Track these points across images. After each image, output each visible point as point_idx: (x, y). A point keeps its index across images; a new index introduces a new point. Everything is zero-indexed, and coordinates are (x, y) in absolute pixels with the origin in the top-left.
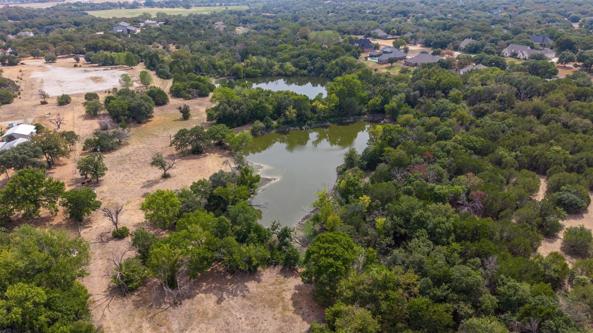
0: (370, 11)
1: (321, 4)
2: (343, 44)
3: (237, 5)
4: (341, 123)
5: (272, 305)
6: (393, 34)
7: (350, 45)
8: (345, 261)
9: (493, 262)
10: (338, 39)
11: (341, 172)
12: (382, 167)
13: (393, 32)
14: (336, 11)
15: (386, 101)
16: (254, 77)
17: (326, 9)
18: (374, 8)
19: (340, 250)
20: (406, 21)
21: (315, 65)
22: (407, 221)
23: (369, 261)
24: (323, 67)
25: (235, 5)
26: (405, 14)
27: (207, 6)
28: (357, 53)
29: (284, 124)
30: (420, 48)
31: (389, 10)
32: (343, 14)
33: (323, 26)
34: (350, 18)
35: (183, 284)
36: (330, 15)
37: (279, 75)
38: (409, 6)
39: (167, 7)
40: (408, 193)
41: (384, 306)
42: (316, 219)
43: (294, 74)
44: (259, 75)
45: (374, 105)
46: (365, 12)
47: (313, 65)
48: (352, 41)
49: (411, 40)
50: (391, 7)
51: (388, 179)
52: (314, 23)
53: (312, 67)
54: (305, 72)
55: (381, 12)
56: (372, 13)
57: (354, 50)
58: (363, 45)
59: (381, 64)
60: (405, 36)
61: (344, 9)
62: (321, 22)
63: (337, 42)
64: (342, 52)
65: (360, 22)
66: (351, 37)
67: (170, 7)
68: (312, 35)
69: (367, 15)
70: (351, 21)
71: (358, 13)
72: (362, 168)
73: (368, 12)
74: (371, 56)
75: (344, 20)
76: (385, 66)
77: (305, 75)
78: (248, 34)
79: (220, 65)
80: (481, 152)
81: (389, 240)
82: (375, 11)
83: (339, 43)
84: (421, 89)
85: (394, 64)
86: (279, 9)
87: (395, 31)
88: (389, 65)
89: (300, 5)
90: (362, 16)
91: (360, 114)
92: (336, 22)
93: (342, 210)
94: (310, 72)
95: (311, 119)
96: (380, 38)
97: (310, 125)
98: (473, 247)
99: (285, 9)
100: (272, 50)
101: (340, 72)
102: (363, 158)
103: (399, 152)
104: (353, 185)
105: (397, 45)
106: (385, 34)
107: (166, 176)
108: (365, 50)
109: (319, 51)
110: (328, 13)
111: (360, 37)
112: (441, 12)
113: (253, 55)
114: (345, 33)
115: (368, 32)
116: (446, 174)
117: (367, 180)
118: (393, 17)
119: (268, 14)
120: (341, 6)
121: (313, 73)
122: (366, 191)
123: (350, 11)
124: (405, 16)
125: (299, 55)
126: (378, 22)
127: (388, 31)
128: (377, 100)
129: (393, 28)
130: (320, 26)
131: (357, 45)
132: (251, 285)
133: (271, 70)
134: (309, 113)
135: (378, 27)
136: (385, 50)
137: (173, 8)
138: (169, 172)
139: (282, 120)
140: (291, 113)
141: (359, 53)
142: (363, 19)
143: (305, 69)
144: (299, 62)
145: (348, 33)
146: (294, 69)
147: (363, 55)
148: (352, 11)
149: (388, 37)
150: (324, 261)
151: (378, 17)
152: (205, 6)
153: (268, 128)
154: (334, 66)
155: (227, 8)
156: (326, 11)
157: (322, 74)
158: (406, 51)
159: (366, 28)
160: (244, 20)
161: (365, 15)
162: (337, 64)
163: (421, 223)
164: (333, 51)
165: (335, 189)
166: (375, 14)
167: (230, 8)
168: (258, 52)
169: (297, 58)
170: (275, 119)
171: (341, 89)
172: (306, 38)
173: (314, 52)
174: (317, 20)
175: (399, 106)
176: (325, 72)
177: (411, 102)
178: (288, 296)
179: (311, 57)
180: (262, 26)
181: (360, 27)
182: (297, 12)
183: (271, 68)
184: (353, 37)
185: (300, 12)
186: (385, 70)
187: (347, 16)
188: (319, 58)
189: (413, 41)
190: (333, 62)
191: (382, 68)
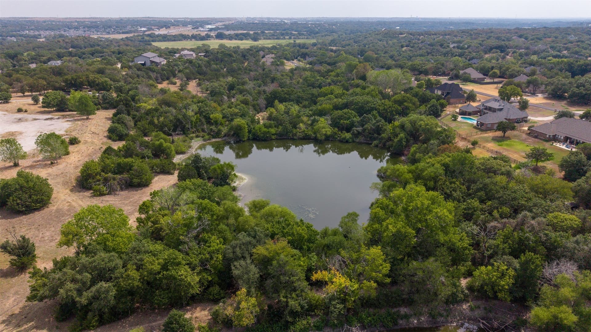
0: (456, 45)
1: (396, 37)
2: (417, 90)
3: (307, 38)
6: (494, 76)
7: (428, 92)
10: (410, 82)
13: (495, 73)
14: (412, 45)
16: (265, 140)
17: (401, 43)
18: (460, 42)
20: (504, 58)
21: (366, 126)
24: (378, 130)
25: (304, 38)
26: (502, 49)
27: (276, 39)
28: (439, 107)
30: (545, 101)
31: (480, 44)
32: (420, 49)
33: (394, 62)
34: (428, 54)
36: (404, 49)
37: (306, 139)
38: (504, 40)
39: (236, 39)
43: (328, 138)
44: (273, 137)
46: (448, 46)
47: (363, 126)
48: (430, 85)
49: (527, 87)
50: (483, 41)
52: (382, 58)
53: (360, 129)
54: (348, 135)
55: (469, 47)
56: (458, 47)
57: (434, 101)
58: (448, 93)
59: (482, 130)
60: (516, 80)
61: (422, 42)
62: (392, 57)
63: (408, 86)
64: (414, 104)
65: (442, 59)
66: (429, 80)
67: (239, 40)
68: (372, 74)
69: (451, 50)
70: (430, 57)
71: (439, 47)
73: (452, 46)
74: (463, 113)
75: (421, 55)
76: (490, 134)
77: (347, 142)
78: (296, 69)
79: (216, 118)
82: (461, 45)
83: (411, 88)
85: (509, 133)
86: (347, 42)
87: (497, 71)
88: (499, 134)
89: (371, 38)
90: (444, 50)
92: (411, 58)
94: (356, 136)
96: (475, 81)
99: (355, 42)
100: (313, 94)
101: (408, 141)
105: (505, 96)
106: (481, 76)
108: (452, 101)
109: (378, 101)
110: (402, 47)
111: (444, 80)
112: (552, 47)
113: (281, 101)
114: (421, 73)
115: (455, 72)
118: (486, 53)
119: (334, 48)
120: (419, 40)
121: (361, 139)
123: (429, 45)
124: (502, 52)
125: (346, 106)
126: (466, 59)
127: (485, 72)
129: (493, 68)
130: (390, 62)
131: (440, 93)
133: (294, 131)
135: (470, 66)
136: (489, 105)
137: (242, 40)
141: (443, 106)
142: (445, 55)
143: (348, 130)
144: (340, 118)
145: (426, 73)
146: (329, 130)
147: (449, 110)
148: (431, 45)
149: (486, 81)
151: (465, 52)
152: (274, 39)
154: (398, 130)
155: (295, 41)
156: (400, 44)
157: (375, 142)
158: (524, 106)
159: (452, 66)
160: (303, 54)
161: (448, 49)
162: (402, 127)
164: (400, 103)
166: (462, 48)
167: (298, 41)
168: (292, 97)
169: (341, 109)
171: (399, 231)
172: (363, 78)
173: (368, 102)
174: (387, 55)
176: (382, 139)
179: (362, 110)
180: (318, 61)
181: (443, 65)
182: (367, 46)
183: (295, 127)
184: (433, 78)
185: (371, 45)
186: (492, 146)
187: (425, 51)
188: (375, 112)
189: (531, 88)
190: (397, 123)
191: (486, 140)
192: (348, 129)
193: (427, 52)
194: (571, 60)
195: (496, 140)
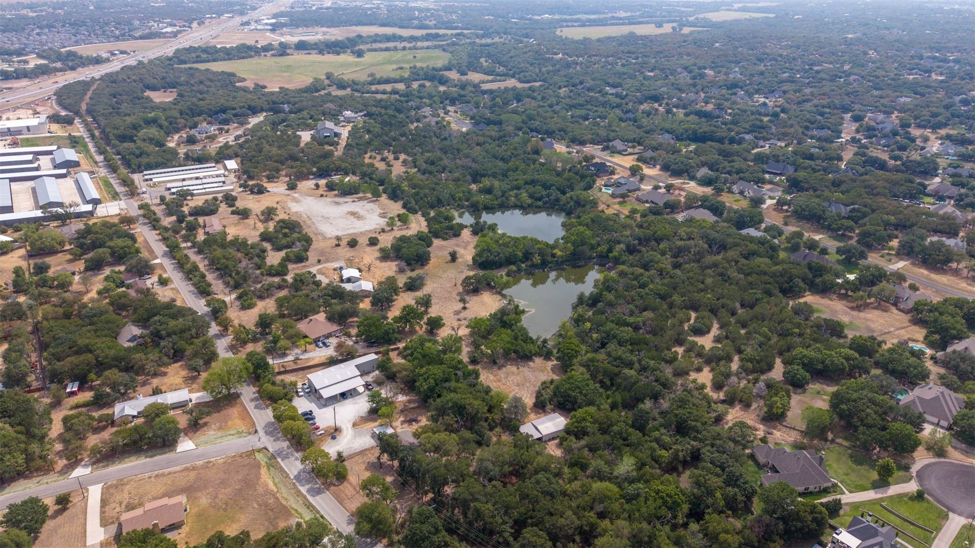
4: (575, 267)
5: (542, 371)
8: (576, 352)
9: (642, 354)
11: (575, 308)
12: (600, 305)
15: (610, 250)
19: (574, 347)
21: (550, 197)
22: (608, 336)
23: (587, 352)
24: (558, 200)
26: (656, 99)
28: (592, 181)
29: (530, 266)
30: (658, 173)
35: (501, 361)
36: (562, 91)
37: (515, 207)
40: (612, 321)
41: (592, 368)
42: (561, 335)
43: (530, 206)
45: (602, 252)
46: (607, 93)
47: (548, 197)
51: (603, 313)
53: (547, 199)
54: (540, 203)
55: (626, 95)
56: (616, 95)
57: (588, 178)
58: (598, 170)
59: (614, 197)
60: (645, 155)
66: (586, 156)
69: (609, 100)
72: (587, 305)
73: (610, 92)
74: (606, 185)
75: (581, 105)
76: (618, 200)
77: (540, 207)
78: (467, 134)
80: (663, 297)
81: (598, 345)
83: (574, 166)
84: (640, 239)
85: (626, 199)
87: (636, 144)
88: (622, 199)
90: (603, 100)
91: (590, 258)
92: (570, 108)
93: (575, 330)
94: (546, 203)
95: (551, 263)
97: (550, 268)
98: (636, 347)
101: (575, 206)
102: (589, 298)
103: (610, 297)
104: (582, 316)
106: (625, 148)
107: (465, 308)
108: (600, 176)
109: (554, 179)
110: (560, 88)
111: (598, 151)
115: (606, 144)
116: (637, 311)
117: (590, 313)
118: (641, 104)
121: (548, 205)
122: (589, 320)
124: (656, 102)
128: (603, 248)
131: (593, 169)
132: (531, 364)
134: (550, 259)
136: (620, 180)
138: (467, 305)
139: (529, 263)
140: (537, 259)
141: (594, 180)
144: (534, 193)
145: (584, 143)
146: (529, 201)
147: (598, 184)
149: (628, 151)
150: (566, 351)
151: (622, 104)
153: (519, 270)
154: (569, 199)
157: (557, 206)
158: (643, 177)
160: (452, 98)
161: (606, 99)
162: (571, 198)
163: (615, 337)
165: (571, 318)
166: (620, 96)
169: (531, 184)
170: (523, 263)
171: (575, 239)
172: (538, 152)
173: (549, 180)
174: (546, 104)
175: (620, 255)
176: (560, 204)
177: (631, 250)
178: (549, 368)
179: (546, 187)
180: (480, 117)
181: (598, 135)
186: (617, 207)
187: (583, 99)
188: (554, 187)
189: (652, 162)
190: (568, 195)
191: (615, 204)
192: (540, 199)
193: (586, 101)
194: (697, 127)
195: (620, 203)
